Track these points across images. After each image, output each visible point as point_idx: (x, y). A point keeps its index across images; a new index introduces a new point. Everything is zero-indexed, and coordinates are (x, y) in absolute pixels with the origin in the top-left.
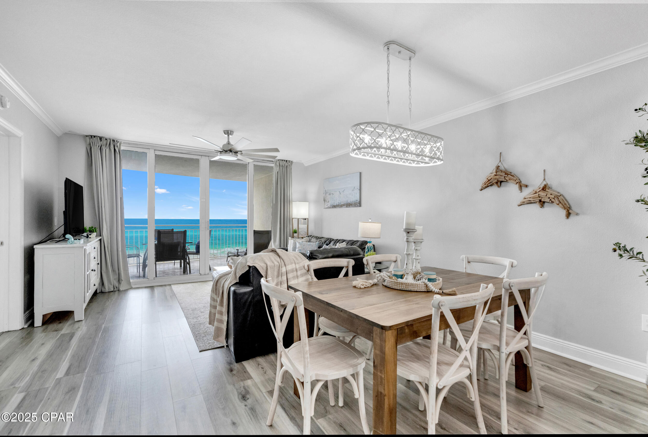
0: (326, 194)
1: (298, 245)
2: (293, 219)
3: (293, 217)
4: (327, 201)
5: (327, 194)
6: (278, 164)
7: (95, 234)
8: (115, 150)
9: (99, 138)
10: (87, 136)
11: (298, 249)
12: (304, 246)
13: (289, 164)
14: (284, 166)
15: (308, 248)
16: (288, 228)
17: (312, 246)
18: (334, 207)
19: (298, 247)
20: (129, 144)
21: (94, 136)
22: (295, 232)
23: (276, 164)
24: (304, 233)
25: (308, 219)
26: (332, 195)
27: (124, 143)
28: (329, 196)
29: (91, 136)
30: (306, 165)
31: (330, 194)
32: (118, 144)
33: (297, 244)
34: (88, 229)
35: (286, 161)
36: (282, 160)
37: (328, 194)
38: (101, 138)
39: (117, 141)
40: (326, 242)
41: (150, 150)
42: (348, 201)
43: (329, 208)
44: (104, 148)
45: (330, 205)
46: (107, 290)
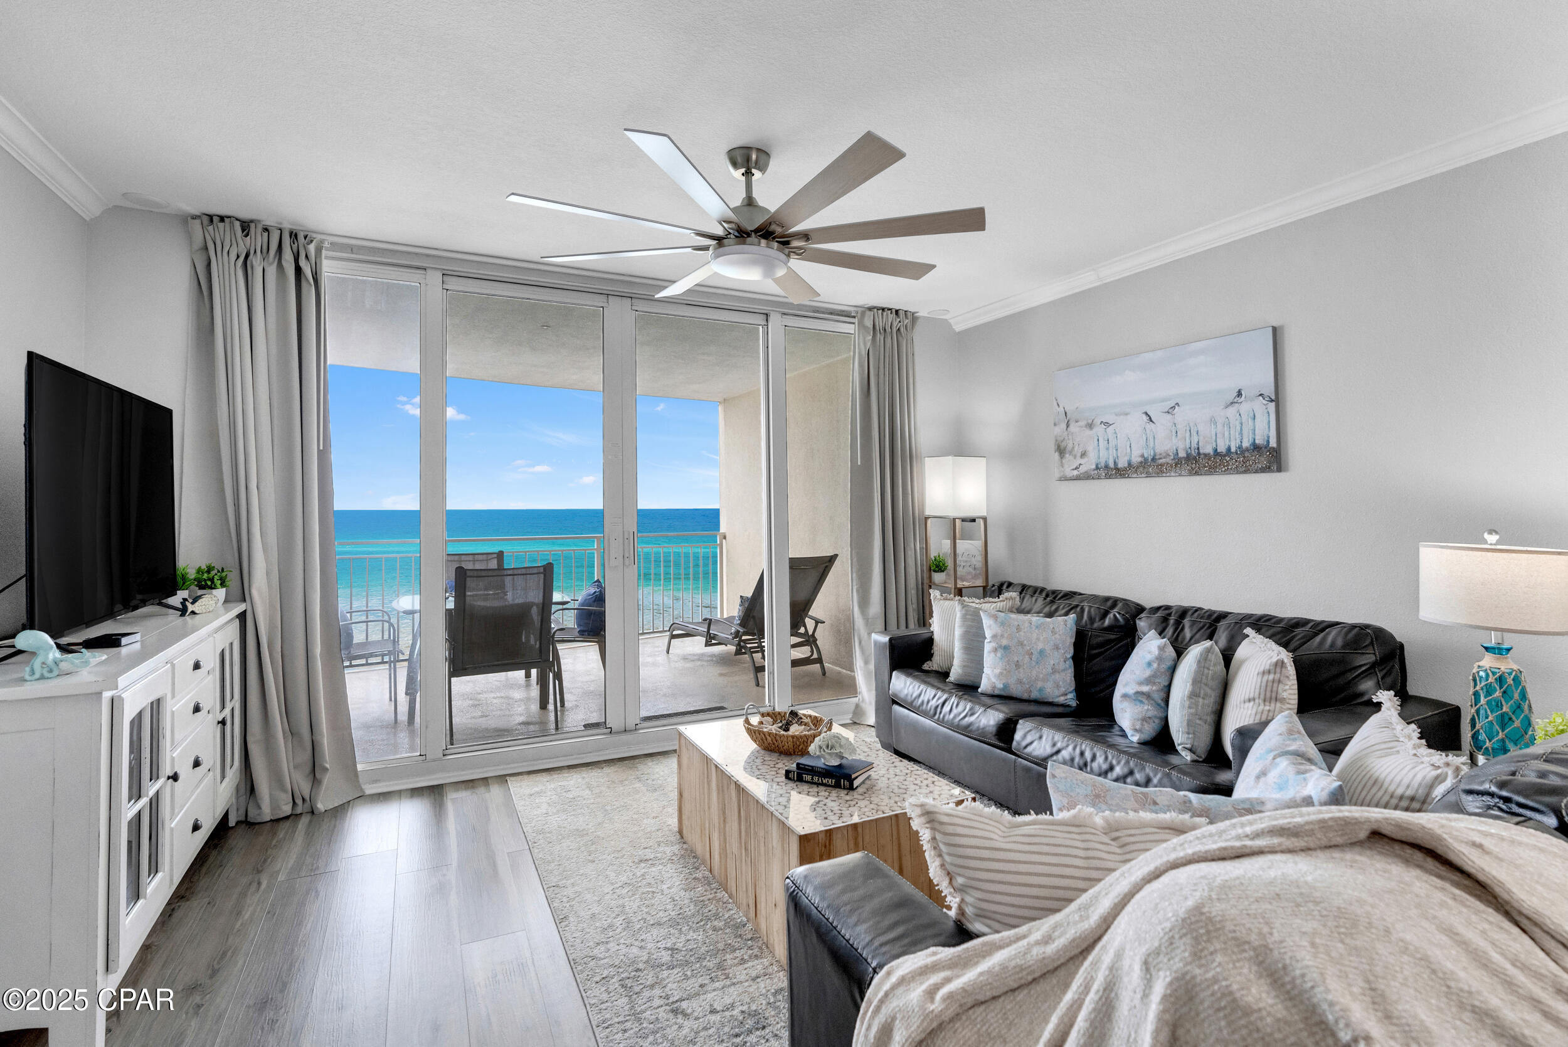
0: (1068, 426)
1: (989, 627)
2: (926, 519)
3: (927, 513)
4: (1078, 451)
5: (1073, 428)
6: (868, 323)
7: (220, 593)
8: (298, 270)
9: (237, 224)
10: (194, 217)
11: (993, 644)
12: (1022, 633)
13: (906, 320)
14: (888, 330)
15: (1038, 639)
16: (910, 553)
17: (1054, 632)
18: (1116, 472)
19: (994, 636)
20: (352, 249)
21: (222, 219)
22: (939, 567)
23: (861, 323)
24: (971, 570)
25: (985, 519)
26: (1099, 430)
27: (334, 246)
28: (1088, 432)
29: (211, 218)
30: (958, 328)
31: (1090, 426)
32: (312, 248)
33: (987, 622)
34: (192, 574)
35: (897, 312)
36: (883, 309)
37: (1083, 423)
38: (246, 226)
39: (306, 237)
40: (1111, 615)
41: (429, 272)
42: (1201, 451)
43: (1086, 477)
44: (257, 262)
45: (1094, 467)
46: (267, 812)
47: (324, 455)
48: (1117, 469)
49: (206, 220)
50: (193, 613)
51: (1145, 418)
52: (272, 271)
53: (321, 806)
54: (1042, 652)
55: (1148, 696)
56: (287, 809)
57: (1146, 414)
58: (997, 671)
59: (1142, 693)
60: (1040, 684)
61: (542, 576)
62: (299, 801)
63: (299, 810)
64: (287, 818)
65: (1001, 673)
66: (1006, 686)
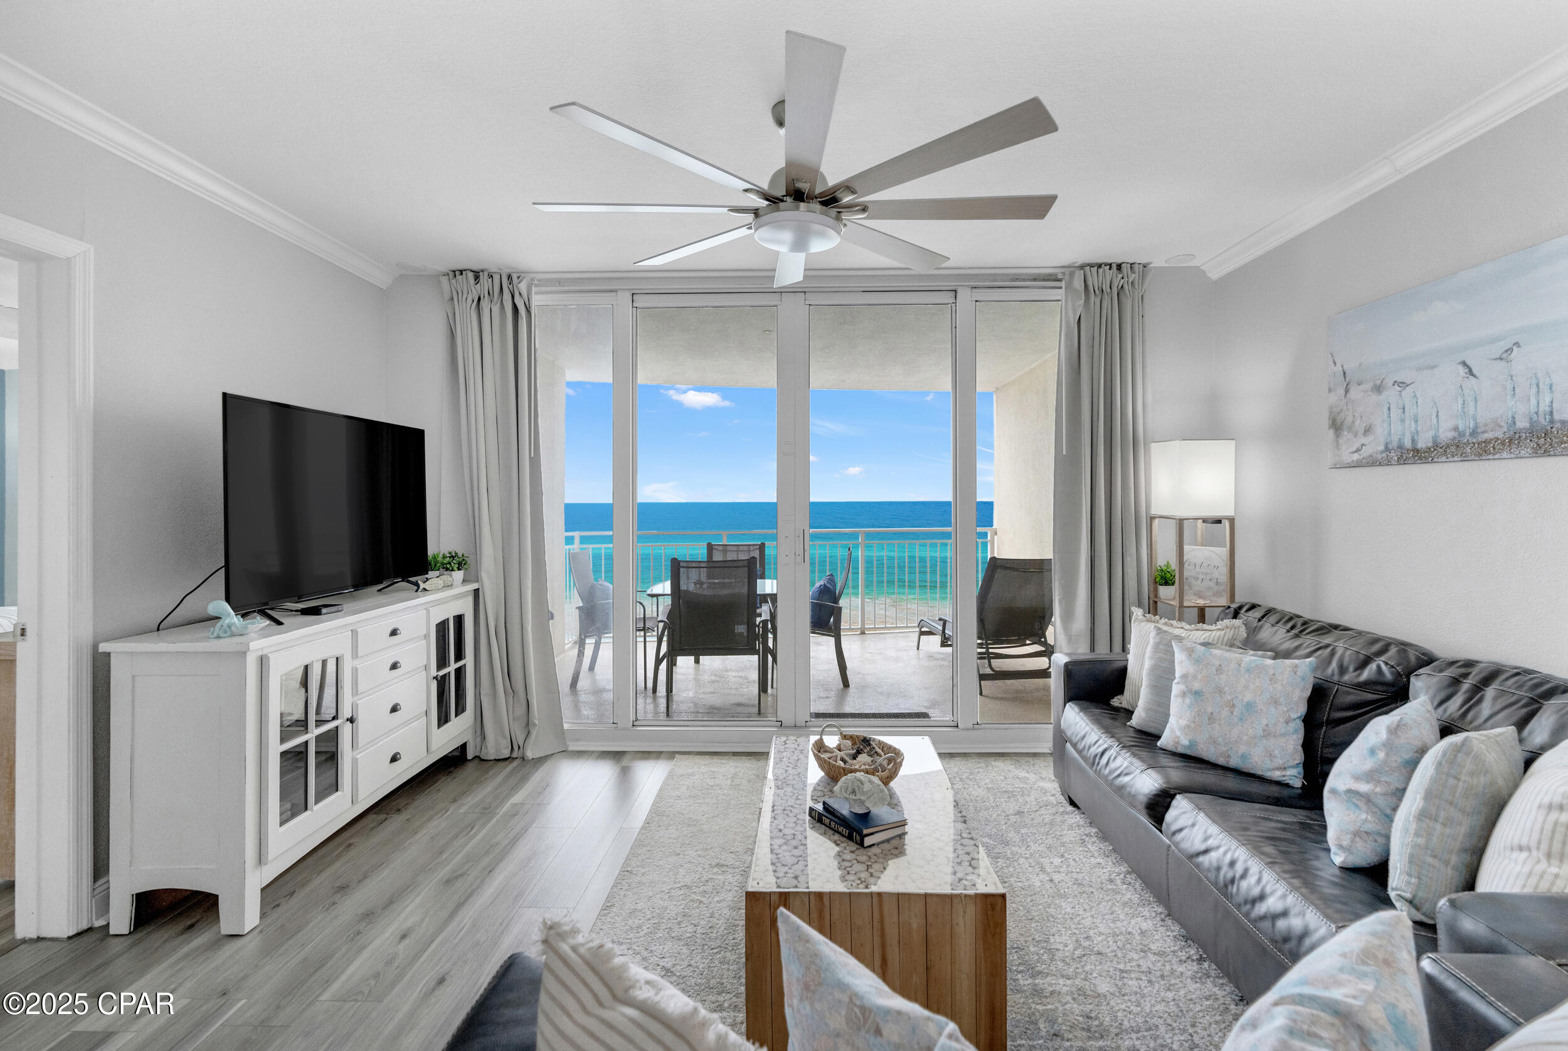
0: (1347, 391)
1: (1181, 663)
2: (1152, 518)
3: (1155, 511)
4: (1360, 425)
5: (1354, 393)
6: (1078, 284)
7: (458, 574)
8: (515, 309)
9: (471, 274)
10: (443, 274)
11: (1182, 687)
12: (1224, 677)
13: (1132, 277)
14: (1106, 288)
15: (1246, 687)
16: (1131, 561)
17: (1273, 679)
18: (1414, 454)
19: (1184, 677)
20: (560, 282)
21: (461, 272)
22: (1166, 579)
23: (1069, 286)
24: (1212, 584)
25: (1232, 521)
26: (1391, 394)
27: (541, 281)
28: (1374, 398)
29: (454, 272)
30: (1214, 275)
31: (1378, 389)
32: (524, 285)
33: (1179, 656)
34: (439, 558)
35: (1119, 267)
36: (1100, 266)
37: (1368, 386)
38: (477, 275)
39: (518, 278)
40: (1373, 666)
41: (619, 293)
42: (1557, 417)
43: (1372, 462)
44: (485, 304)
45: (1382, 448)
46: (491, 752)
47: (535, 462)
48: (1416, 451)
49: (451, 274)
50: (425, 589)
51: (1462, 370)
52: (496, 309)
53: (530, 754)
54: (1249, 706)
55: (1367, 799)
56: (506, 753)
57: (1464, 364)
58: (1184, 722)
59: (1356, 793)
60: (1243, 749)
61: (746, 569)
62: (516, 748)
63: (515, 755)
64: (506, 759)
65: (1188, 726)
66: (1192, 744)
